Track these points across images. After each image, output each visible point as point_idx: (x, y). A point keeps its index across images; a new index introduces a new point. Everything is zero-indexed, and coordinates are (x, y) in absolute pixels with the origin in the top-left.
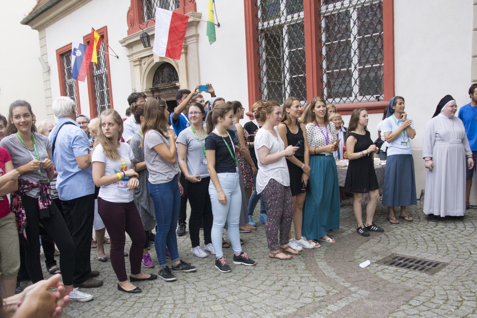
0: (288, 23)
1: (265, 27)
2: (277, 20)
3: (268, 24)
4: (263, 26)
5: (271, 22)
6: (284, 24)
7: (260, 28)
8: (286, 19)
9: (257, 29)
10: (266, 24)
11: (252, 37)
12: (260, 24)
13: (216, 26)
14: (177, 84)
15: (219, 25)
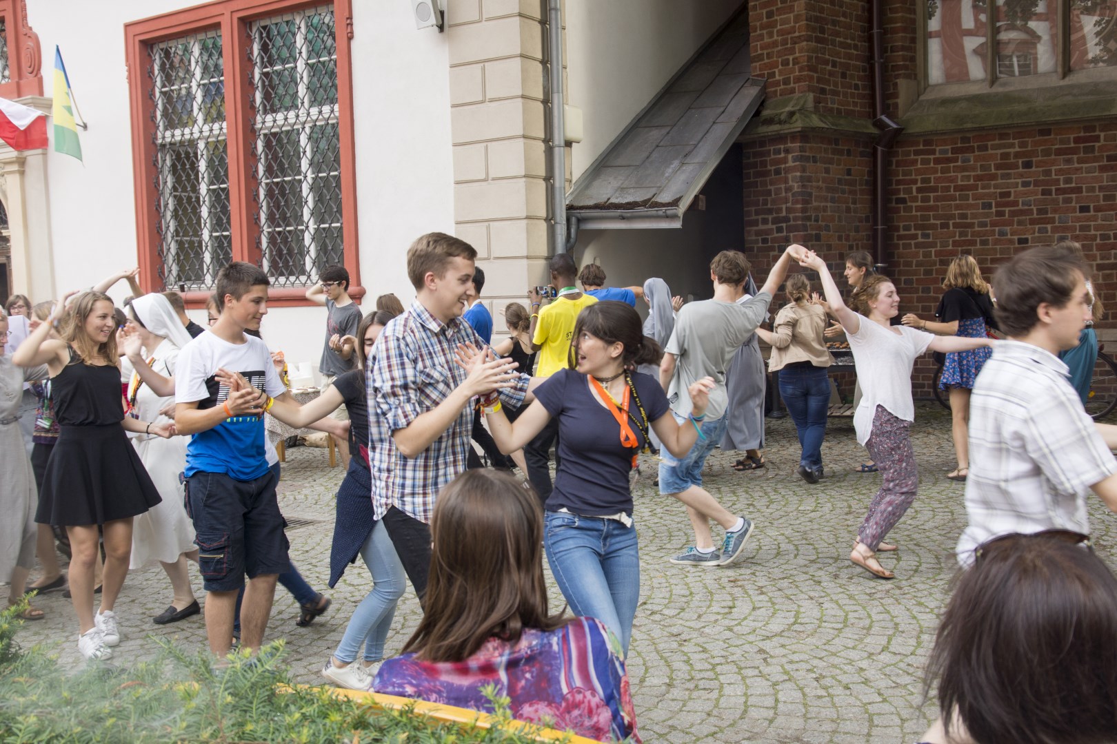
0: (204, 138)
1: (168, 140)
2: (187, 131)
3: (173, 136)
4: (164, 138)
5: (178, 132)
6: (199, 138)
7: (160, 141)
8: (201, 132)
9: (154, 143)
10: (168, 134)
11: (143, 156)
12: (159, 135)
13: (79, 130)
14: (5, 233)
15: (85, 127)
